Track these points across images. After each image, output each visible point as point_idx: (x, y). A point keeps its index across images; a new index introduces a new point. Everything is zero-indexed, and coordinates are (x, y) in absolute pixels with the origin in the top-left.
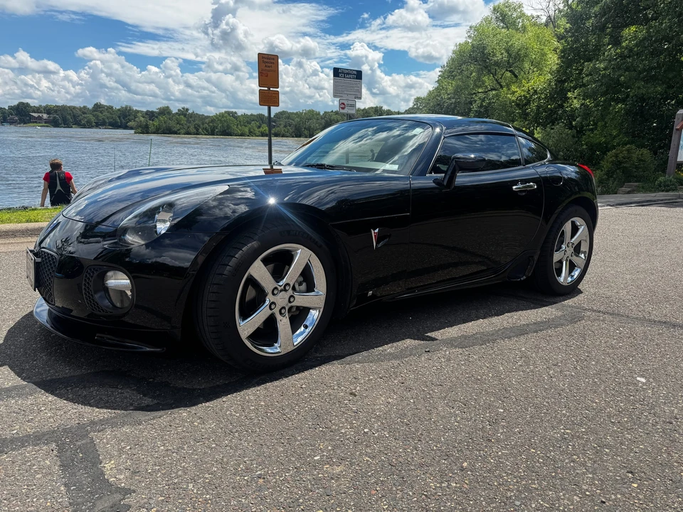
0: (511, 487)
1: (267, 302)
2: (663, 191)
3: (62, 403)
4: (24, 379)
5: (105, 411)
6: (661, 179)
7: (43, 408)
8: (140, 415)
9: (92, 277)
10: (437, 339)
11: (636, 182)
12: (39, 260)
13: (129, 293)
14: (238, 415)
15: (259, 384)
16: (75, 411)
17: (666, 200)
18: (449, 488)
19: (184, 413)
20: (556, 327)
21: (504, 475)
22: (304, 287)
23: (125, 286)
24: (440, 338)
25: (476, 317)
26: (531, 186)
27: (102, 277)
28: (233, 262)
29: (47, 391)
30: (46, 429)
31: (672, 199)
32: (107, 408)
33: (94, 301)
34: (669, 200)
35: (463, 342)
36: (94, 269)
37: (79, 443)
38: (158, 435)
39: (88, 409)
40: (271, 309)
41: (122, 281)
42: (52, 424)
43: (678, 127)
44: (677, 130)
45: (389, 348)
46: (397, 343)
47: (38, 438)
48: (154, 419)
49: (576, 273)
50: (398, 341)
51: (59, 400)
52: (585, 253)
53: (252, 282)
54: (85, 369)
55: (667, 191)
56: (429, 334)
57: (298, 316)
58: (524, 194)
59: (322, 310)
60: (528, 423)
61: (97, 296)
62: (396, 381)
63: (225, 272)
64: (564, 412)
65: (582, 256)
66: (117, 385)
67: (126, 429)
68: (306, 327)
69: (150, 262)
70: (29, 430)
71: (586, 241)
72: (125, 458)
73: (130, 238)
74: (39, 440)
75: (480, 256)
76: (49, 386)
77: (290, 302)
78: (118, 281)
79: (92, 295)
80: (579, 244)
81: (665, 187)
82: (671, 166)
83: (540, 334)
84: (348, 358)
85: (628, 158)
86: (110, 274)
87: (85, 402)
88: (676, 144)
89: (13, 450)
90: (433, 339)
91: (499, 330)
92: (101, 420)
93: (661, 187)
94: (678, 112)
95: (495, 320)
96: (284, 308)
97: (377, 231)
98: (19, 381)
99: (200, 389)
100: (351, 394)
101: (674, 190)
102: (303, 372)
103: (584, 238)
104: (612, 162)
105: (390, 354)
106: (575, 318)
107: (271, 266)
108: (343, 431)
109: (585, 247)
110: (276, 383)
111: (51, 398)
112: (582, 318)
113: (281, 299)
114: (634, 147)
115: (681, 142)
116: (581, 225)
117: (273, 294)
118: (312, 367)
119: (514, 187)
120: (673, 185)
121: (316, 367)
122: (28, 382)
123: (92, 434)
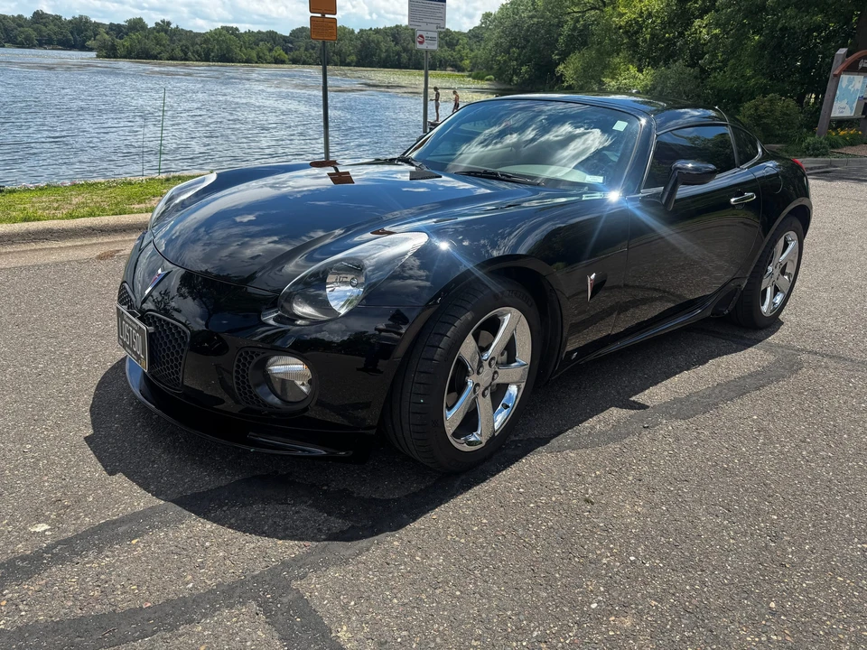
0: (841, 636)
1: (470, 385)
2: (810, 156)
3: (228, 533)
4: (157, 494)
5: (292, 543)
6: (810, 140)
7: (207, 544)
8: (337, 546)
9: (250, 363)
10: (648, 407)
11: (778, 143)
12: (151, 329)
14: (463, 541)
16: (253, 545)
17: (815, 168)
18: (771, 643)
19: (393, 541)
20: (778, 381)
21: (825, 618)
22: (505, 357)
23: (299, 375)
24: (649, 403)
25: (677, 367)
27: (262, 365)
28: (444, 342)
29: (198, 514)
30: (229, 579)
31: (823, 167)
32: (292, 538)
34: (819, 168)
35: (682, 409)
36: (254, 353)
37: (285, 600)
38: (380, 580)
39: (266, 542)
40: (474, 392)
41: (296, 366)
42: (234, 570)
43: (837, 72)
44: (835, 75)
45: (595, 423)
46: (602, 414)
47: (231, 594)
48: (360, 553)
49: (779, 299)
50: (602, 411)
51: (222, 530)
52: (789, 275)
53: (460, 362)
54: (229, 474)
55: (816, 156)
56: (633, 398)
58: (741, 208)
59: (523, 385)
60: (816, 536)
61: (258, 391)
62: (631, 478)
63: (436, 357)
64: (847, 516)
65: (786, 277)
66: (286, 499)
67: (334, 573)
68: (505, 406)
70: (209, 582)
71: (792, 261)
72: (357, 620)
73: (300, 309)
74: (230, 598)
76: (199, 504)
77: (493, 379)
78: (286, 367)
80: (787, 264)
81: (813, 150)
82: (823, 123)
83: (764, 391)
84: (554, 442)
85: (771, 112)
86: (272, 360)
88: (831, 94)
89: (205, 616)
90: (643, 407)
91: (714, 388)
92: (293, 559)
93: (808, 149)
94: (838, 52)
95: (702, 370)
96: (487, 388)
98: (151, 499)
99: (395, 500)
100: (587, 501)
101: (824, 155)
104: (750, 116)
105: (602, 433)
106: (790, 364)
108: (604, 561)
109: (790, 269)
110: (485, 486)
111: (209, 525)
112: (800, 366)
113: (485, 377)
114: (778, 96)
115: (838, 92)
116: (792, 240)
119: (733, 200)
120: (824, 147)
121: (521, 458)
122: (165, 501)
123: (294, 582)
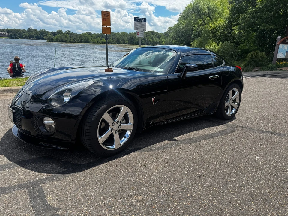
0: (206, 204)
1: (110, 129)
2: (271, 70)
3: (28, 171)
4: (11, 161)
5: (46, 174)
6: (270, 65)
7: (20, 174)
8: (60, 176)
9: (38, 119)
10: (178, 140)
11: (260, 66)
12: (14, 111)
13: (53, 126)
14: (99, 175)
15: (107, 161)
16: (33, 174)
17: (272, 74)
18: (182, 205)
19: (77, 175)
20: (225, 134)
21: (204, 199)
22: (125, 121)
23: (52, 123)
24: (179, 140)
25: (193, 130)
26: (217, 76)
27: (42, 120)
28: (96, 114)
29: (21, 166)
30: (22, 183)
31: (274, 74)
32: (46, 173)
33: (39, 129)
34: (273, 74)
35: (188, 142)
36: (39, 116)
37: (36, 189)
38: (68, 185)
39: (38, 174)
40: (111, 131)
41: (50, 121)
42: (24, 181)
43: (278, 44)
44: (277, 45)
45: (158, 145)
46: (162, 142)
47: (19, 187)
48: (65, 178)
49: (234, 111)
51: (26, 170)
52: (237, 103)
53: (104, 120)
54: (35, 156)
55: (272, 70)
56: (174, 138)
57: (122, 133)
58: (213, 80)
59: (132, 130)
60: (213, 177)
61: (40, 128)
62: (162, 159)
63: (93, 118)
64: (227, 172)
65: (237, 104)
66: (50, 163)
67: (55, 182)
68: (125, 137)
69: (61, 112)
70: (15, 183)
71: (238, 98)
72: (55, 195)
73: (53, 103)
74: (20, 188)
75: (196, 104)
76: (22, 163)
77: (119, 128)
78: (49, 121)
79: (38, 127)
80: (235, 99)
81: (271, 68)
82: (274, 60)
83: (219, 137)
84: (142, 149)
85: (257, 56)
86: (45, 118)
87: (37, 170)
88: (277, 50)
89: (10, 192)
90: (176, 140)
91: (203, 136)
92: (44, 178)
93: (270, 68)
94: (278, 37)
95: (201, 131)
96: (117, 130)
97: (154, 98)
98: (9, 162)
99: (83, 164)
100: (144, 165)
101: (275, 70)
102: (124, 156)
103: (237, 97)
104: (250, 58)
105: (159, 147)
106: (232, 130)
107: (111, 114)
108: (141, 181)
109: (237, 100)
110: (114, 161)
111: (23, 169)
112: (235, 130)
113: (116, 127)
114: (259, 51)
115: (279, 50)
116: (236, 91)
117: (112, 125)
118: (128, 153)
119: (210, 77)
120: (275, 68)
121: (129, 153)
122: (13, 162)
123: (41, 184)
